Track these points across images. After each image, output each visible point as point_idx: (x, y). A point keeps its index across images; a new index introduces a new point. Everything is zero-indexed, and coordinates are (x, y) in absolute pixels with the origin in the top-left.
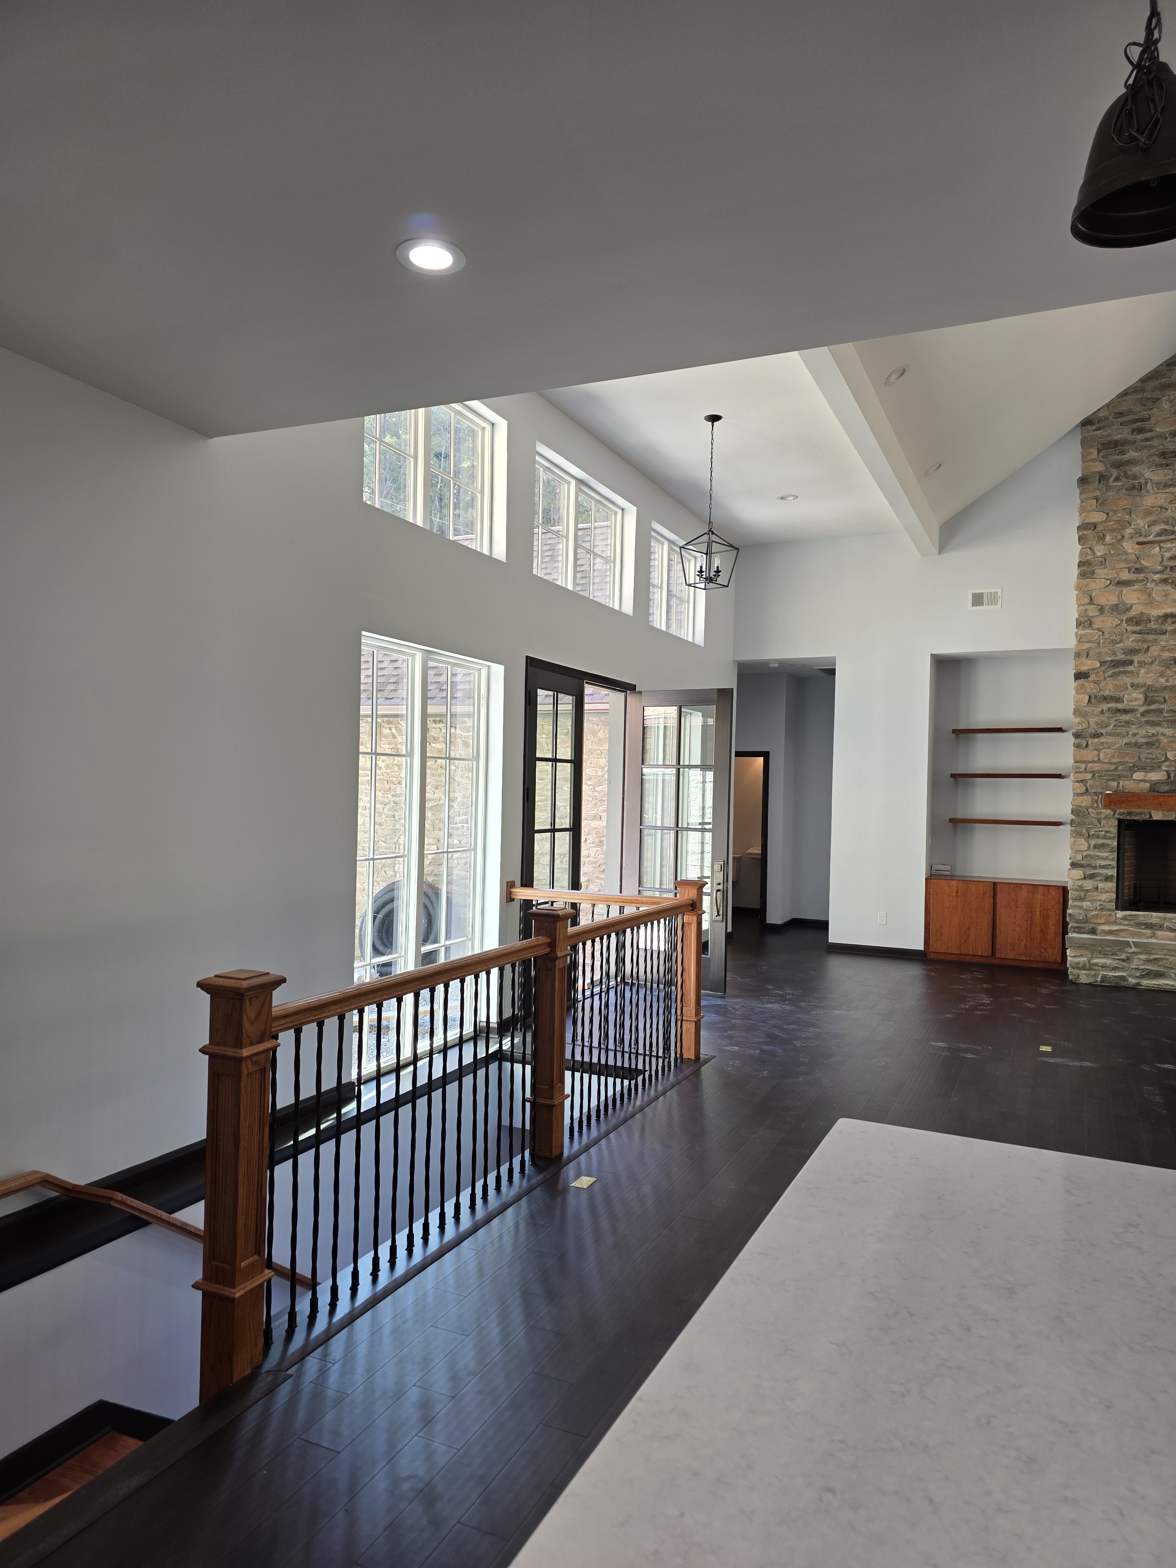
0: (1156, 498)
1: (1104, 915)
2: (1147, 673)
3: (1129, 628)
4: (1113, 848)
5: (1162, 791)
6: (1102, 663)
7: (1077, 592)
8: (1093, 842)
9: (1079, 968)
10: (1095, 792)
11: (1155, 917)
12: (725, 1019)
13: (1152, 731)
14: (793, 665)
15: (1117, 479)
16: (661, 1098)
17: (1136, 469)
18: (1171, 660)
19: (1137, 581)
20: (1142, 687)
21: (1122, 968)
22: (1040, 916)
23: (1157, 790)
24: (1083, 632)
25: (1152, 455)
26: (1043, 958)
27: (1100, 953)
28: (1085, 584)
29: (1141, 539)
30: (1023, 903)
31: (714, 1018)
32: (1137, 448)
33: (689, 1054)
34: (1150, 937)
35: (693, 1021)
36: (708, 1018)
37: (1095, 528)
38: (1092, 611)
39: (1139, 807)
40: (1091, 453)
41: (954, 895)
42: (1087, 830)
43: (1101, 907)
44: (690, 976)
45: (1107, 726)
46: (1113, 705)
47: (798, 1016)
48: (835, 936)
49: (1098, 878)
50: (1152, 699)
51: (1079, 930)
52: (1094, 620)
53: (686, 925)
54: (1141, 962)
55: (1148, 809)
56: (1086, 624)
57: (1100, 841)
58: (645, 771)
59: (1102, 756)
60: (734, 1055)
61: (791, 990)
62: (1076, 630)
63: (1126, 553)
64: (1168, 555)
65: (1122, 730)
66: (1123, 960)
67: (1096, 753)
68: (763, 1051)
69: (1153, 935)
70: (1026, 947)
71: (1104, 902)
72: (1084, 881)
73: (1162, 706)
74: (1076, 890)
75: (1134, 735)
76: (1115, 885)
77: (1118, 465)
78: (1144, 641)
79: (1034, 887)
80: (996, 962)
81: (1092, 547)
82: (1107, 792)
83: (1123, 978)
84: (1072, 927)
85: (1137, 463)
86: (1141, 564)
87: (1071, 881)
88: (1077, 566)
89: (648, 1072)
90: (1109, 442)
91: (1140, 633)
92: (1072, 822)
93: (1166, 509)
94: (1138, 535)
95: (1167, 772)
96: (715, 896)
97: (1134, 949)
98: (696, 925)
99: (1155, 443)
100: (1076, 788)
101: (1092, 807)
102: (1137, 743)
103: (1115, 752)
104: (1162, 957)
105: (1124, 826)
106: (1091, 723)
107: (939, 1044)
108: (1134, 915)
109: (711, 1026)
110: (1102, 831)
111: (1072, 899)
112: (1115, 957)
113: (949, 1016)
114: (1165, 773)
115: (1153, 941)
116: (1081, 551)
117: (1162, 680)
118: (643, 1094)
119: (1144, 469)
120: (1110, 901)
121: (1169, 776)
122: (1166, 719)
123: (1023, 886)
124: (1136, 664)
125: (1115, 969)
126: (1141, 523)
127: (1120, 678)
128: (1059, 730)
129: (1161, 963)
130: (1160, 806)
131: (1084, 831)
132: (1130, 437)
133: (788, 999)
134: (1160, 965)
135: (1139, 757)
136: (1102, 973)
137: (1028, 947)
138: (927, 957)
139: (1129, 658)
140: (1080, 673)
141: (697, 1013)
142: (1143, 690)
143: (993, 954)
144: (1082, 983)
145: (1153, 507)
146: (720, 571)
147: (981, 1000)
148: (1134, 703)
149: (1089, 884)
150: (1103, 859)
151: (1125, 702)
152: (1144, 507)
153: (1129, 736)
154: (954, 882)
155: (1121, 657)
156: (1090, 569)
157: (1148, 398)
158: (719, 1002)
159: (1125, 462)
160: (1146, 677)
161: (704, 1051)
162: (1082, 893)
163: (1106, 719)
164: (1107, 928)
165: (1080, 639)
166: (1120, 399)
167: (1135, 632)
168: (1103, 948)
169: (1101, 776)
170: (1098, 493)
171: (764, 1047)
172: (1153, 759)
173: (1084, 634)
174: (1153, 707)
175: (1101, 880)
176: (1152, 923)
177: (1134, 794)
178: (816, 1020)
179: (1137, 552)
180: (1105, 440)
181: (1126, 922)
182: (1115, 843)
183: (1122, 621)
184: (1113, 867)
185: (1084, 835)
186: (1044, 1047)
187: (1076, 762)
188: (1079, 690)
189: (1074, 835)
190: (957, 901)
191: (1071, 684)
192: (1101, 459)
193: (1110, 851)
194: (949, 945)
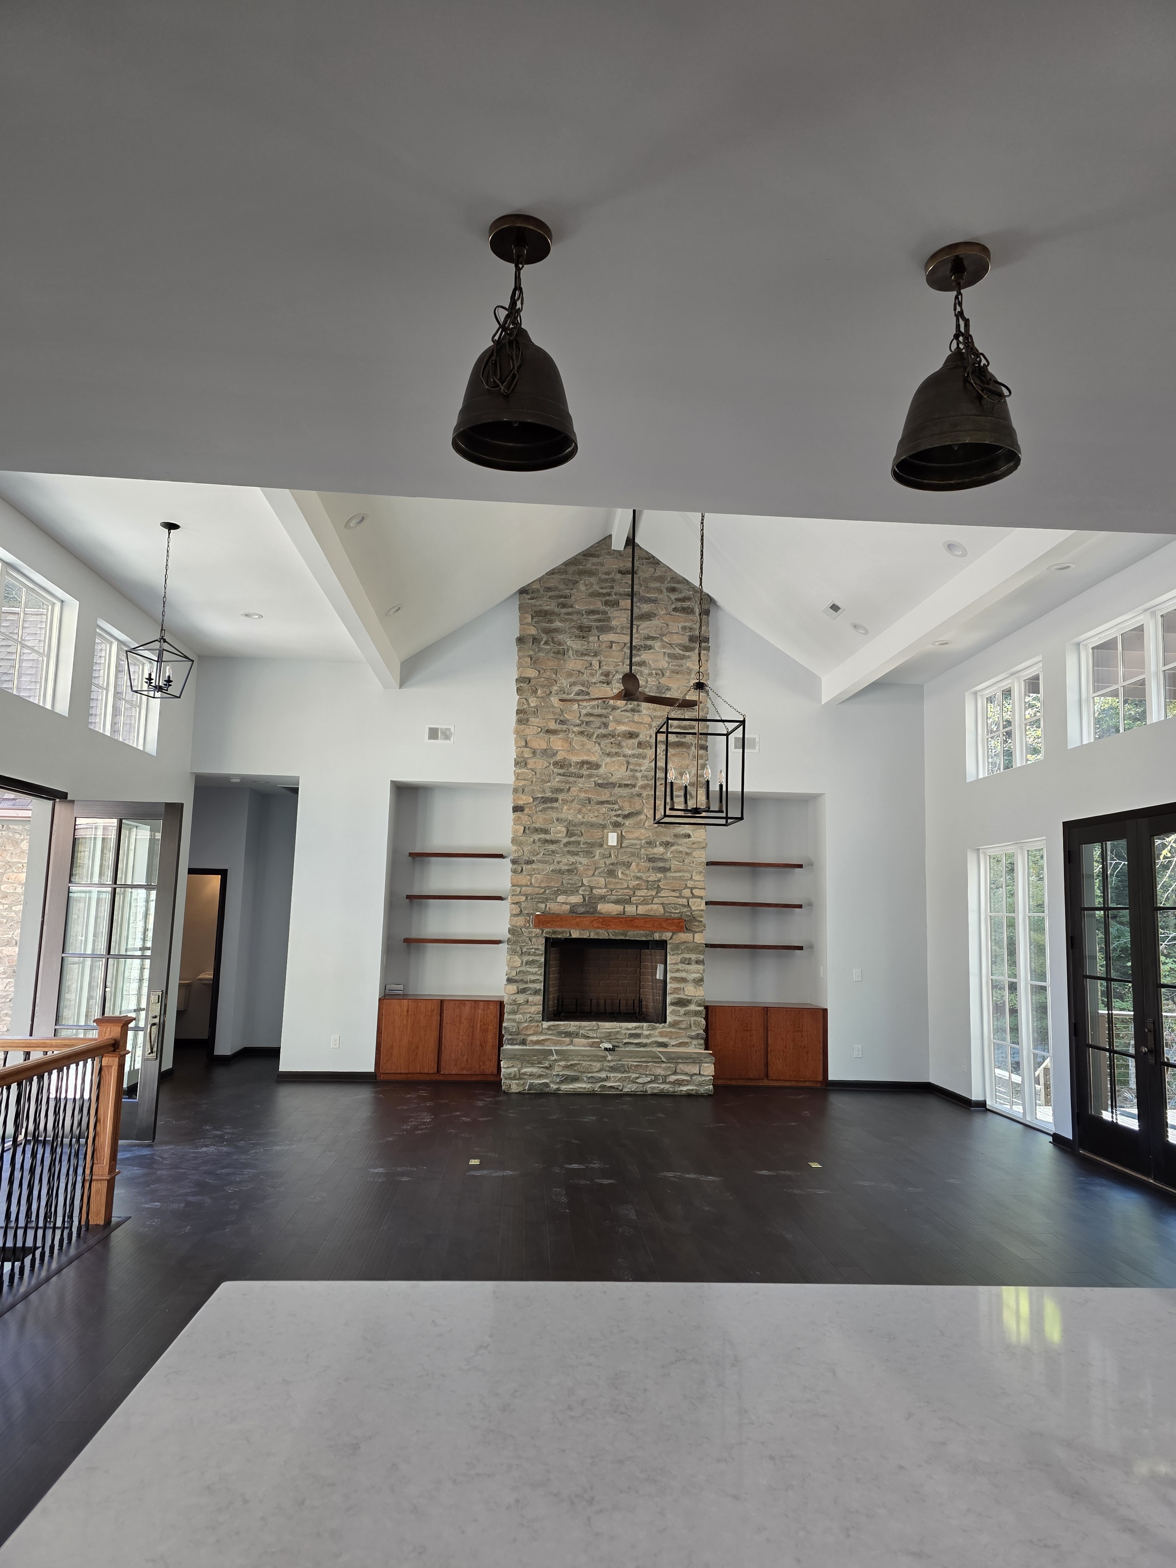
0: (575, 663)
1: (532, 1026)
2: (569, 810)
3: (555, 770)
4: (541, 964)
5: (579, 912)
6: (535, 799)
7: (515, 736)
8: (526, 958)
9: (510, 1079)
10: (527, 914)
11: (572, 1025)
12: (150, 1171)
13: (572, 859)
14: (255, 782)
15: (546, 643)
16: (54, 1279)
17: (560, 637)
18: (586, 800)
19: (561, 731)
20: (565, 821)
21: (546, 1075)
22: (480, 1030)
23: (575, 911)
24: (519, 771)
25: (572, 627)
26: (482, 1071)
27: (528, 1062)
28: (522, 729)
29: (565, 696)
30: (466, 1019)
31: (137, 1171)
32: (561, 620)
33: (97, 1218)
34: (569, 1045)
35: (105, 1180)
36: (124, 1172)
37: (529, 682)
38: (527, 754)
39: (561, 927)
40: (526, 618)
41: (405, 1014)
42: (520, 948)
43: (530, 1019)
44: (105, 1128)
45: (537, 854)
46: (543, 836)
47: (235, 1157)
48: (285, 1065)
49: (528, 992)
50: (572, 832)
51: (512, 1042)
52: (528, 761)
53: (104, 1069)
54: (561, 1069)
55: (568, 928)
56: (522, 764)
57: (531, 958)
58: (73, 889)
59: (533, 880)
60: (154, 1213)
61: (232, 1128)
62: (515, 769)
63: (553, 706)
64: (584, 712)
65: (549, 858)
66: (546, 1068)
67: (529, 877)
68: (188, 1204)
69: (571, 1043)
70: (467, 1061)
71: (533, 1014)
72: (517, 996)
73: (580, 839)
74: (511, 1004)
75: (559, 863)
76: (542, 998)
77: (547, 631)
78: (567, 782)
79: (476, 1003)
80: (441, 1078)
81: (528, 699)
82: (537, 913)
83: (546, 1085)
84: (506, 1039)
85: (562, 632)
86: (564, 717)
87: (507, 996)
88: (515, 713)
89: (41, 1249)
90: (541, 611)
91: (563, 776)
92: (509, 940)
93: (583, 674)
94: (562, 692)
95: (583, 895)
96: (149, 1031)
97: (555, 1057)
98: (117, 1068)
99: (575, 617)
100: (513, 909)
101: (525, 927)
102: (560, 870)
103: (544, 878)
104: (577, 1062)
105: (550, 943)
106: (525, 851)
107: (376, 1171)
108: (557, 1025)
109: (131, 1181)
110: (532, 948)
111: (507, 1012)
112: (541, 1066)
113: (390, 1139)
114: (581, 896)
115: (571, 1048)
116: (518, 701)
117: (580, 816)
118: (31, 1277)
119: (567, 638)
120: (538, 1013)
121: (584, 900)
122: (582, 850)
123: (467, 1002)
124: (560, 801)
125: (540, 1076)
126: (564, 682)
127: (548, 813)
128: (501, 856)
129: (576, 1068)
130: (577, 926)
131: (519, 948)
132: (557, 610)
133: (226, 1140)
134: (575, 1070)
135: (562, 883)
136: (529, 1081)
137: (469, 1061)
138: (378, 1079)
139: (555, 796)
140: (517, 806)
141: (112, 1169)
142: (565, 824)
143: (438, 1071)
144: (513, 1093)
145: (573, 671)
146: (172, 681)
147: (422, 1118)
148: (558, 835)
149: (521, 998)
150: (533, 974)
151: (552, 834)
152: (567, 670)
153: (555, 863)
154: (405, 1001)
155: (548, 794)
156: (526, 717)
157: (569, 580)
158: (146, 1152)
159: (552, 629)
160: (568, 813)
161: (117, 1213)
162: (515, 1007)
163: (537, 848)
164: (534, 1038)
165: (518, 777)
166: (548, 577)
167: (560, 774)
168: (530, 1058)
169: (532, 898)
170: (531, 653)
171: (191, 1199)
172: (573, 884)
173: (521, 773)
174: (573, 839)
175: (531, 994)
176: (570, 1031)
177: (558, 915)
178: (254, 1160)
179: (561, 707)
180: (538, 609)
181: (550, 1032)
182: (543, 960)
183: (550, 764)
184: (541, 982)
185: (518, 953)
186: (473, 1160)
187: (513, 886)
188: (517, 821)
189: (510, 953)
190: (407, 1020)
191: (511, 815)
192: (534, 624)
193: (539, 967)
194: (398, 1066)
